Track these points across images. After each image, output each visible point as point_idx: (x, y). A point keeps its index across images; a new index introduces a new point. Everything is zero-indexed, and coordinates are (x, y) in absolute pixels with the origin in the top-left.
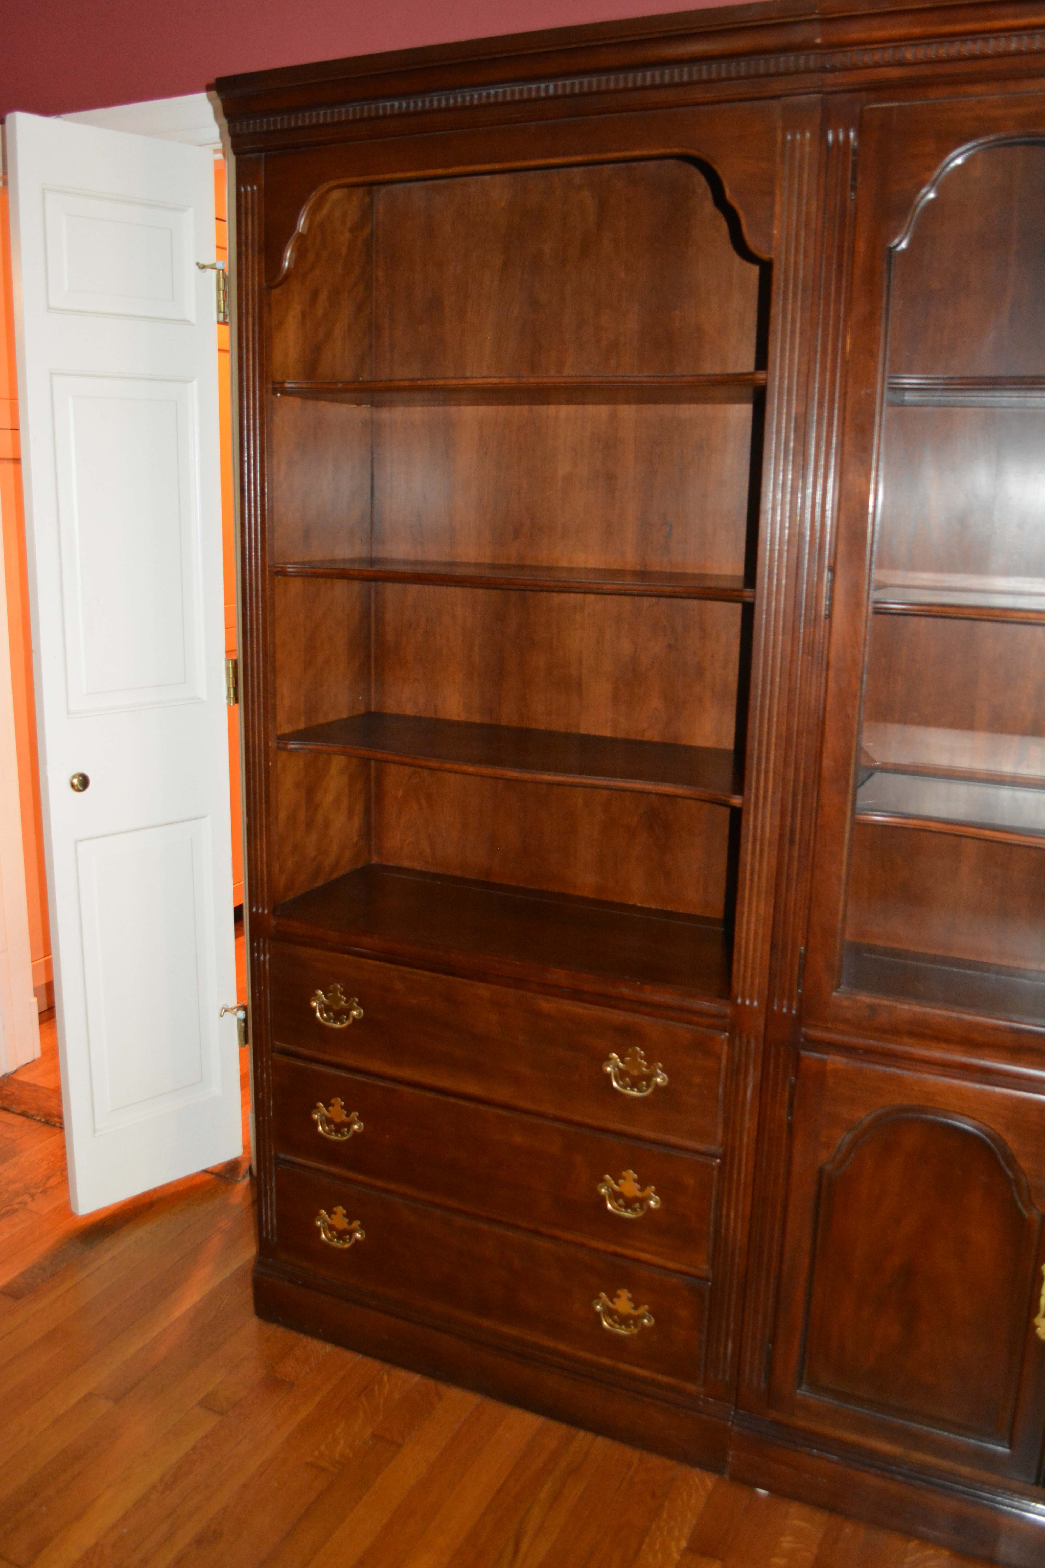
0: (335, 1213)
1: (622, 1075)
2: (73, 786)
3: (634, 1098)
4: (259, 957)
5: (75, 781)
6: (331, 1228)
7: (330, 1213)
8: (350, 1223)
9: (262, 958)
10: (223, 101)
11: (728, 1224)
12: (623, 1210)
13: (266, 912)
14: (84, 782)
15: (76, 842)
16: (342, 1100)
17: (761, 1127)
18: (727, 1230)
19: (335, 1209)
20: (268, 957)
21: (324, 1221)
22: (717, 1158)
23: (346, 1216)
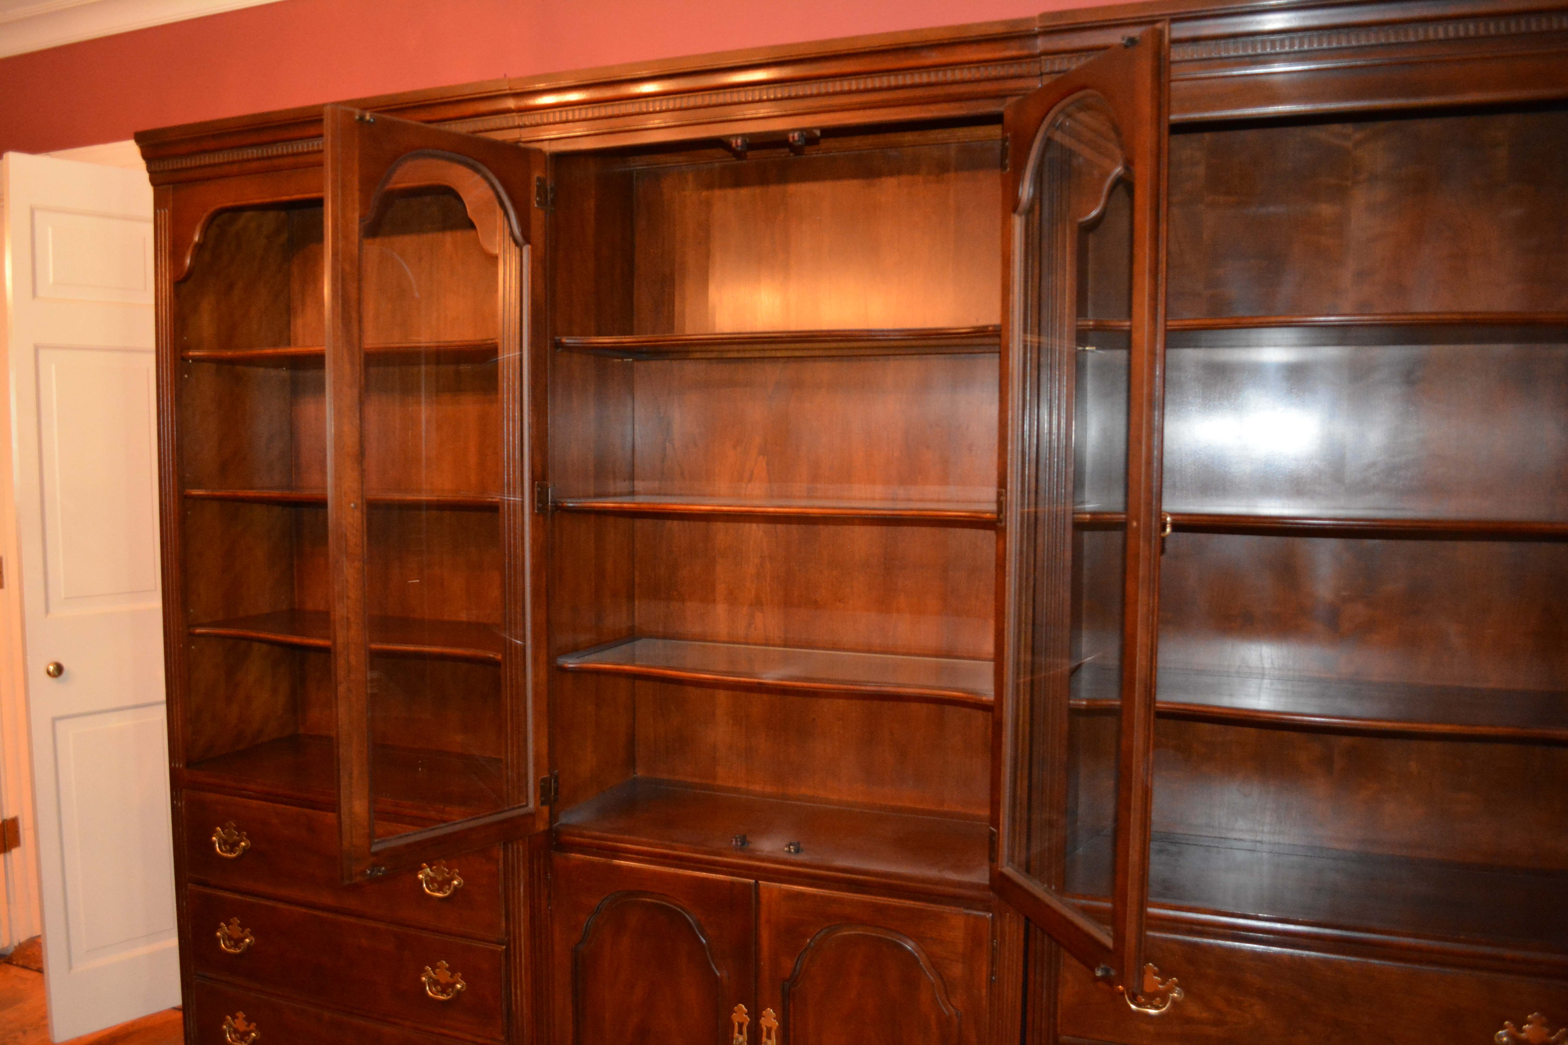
0: (237, 1018)
1: (431, 881)
2: (49, 673)
3: (440, 899)
4: (177, 803)
5: (51, 668)
6: (236, 1031)
7: (234, 1017)
8: (248, 1026)
9: (179, 804)
10: (142, 148)
11: (516, 1000)
12: (440, 994)
13: (181, 766)
14: (59, 669)
15: (55, 720)
16: (238, 919)
17: (532, 917)
18: (516, 1005)
19: (237, 1014)
20: (183, 803)
21: (230, 1026)
22: (503, 944)
23: (245, 1019)
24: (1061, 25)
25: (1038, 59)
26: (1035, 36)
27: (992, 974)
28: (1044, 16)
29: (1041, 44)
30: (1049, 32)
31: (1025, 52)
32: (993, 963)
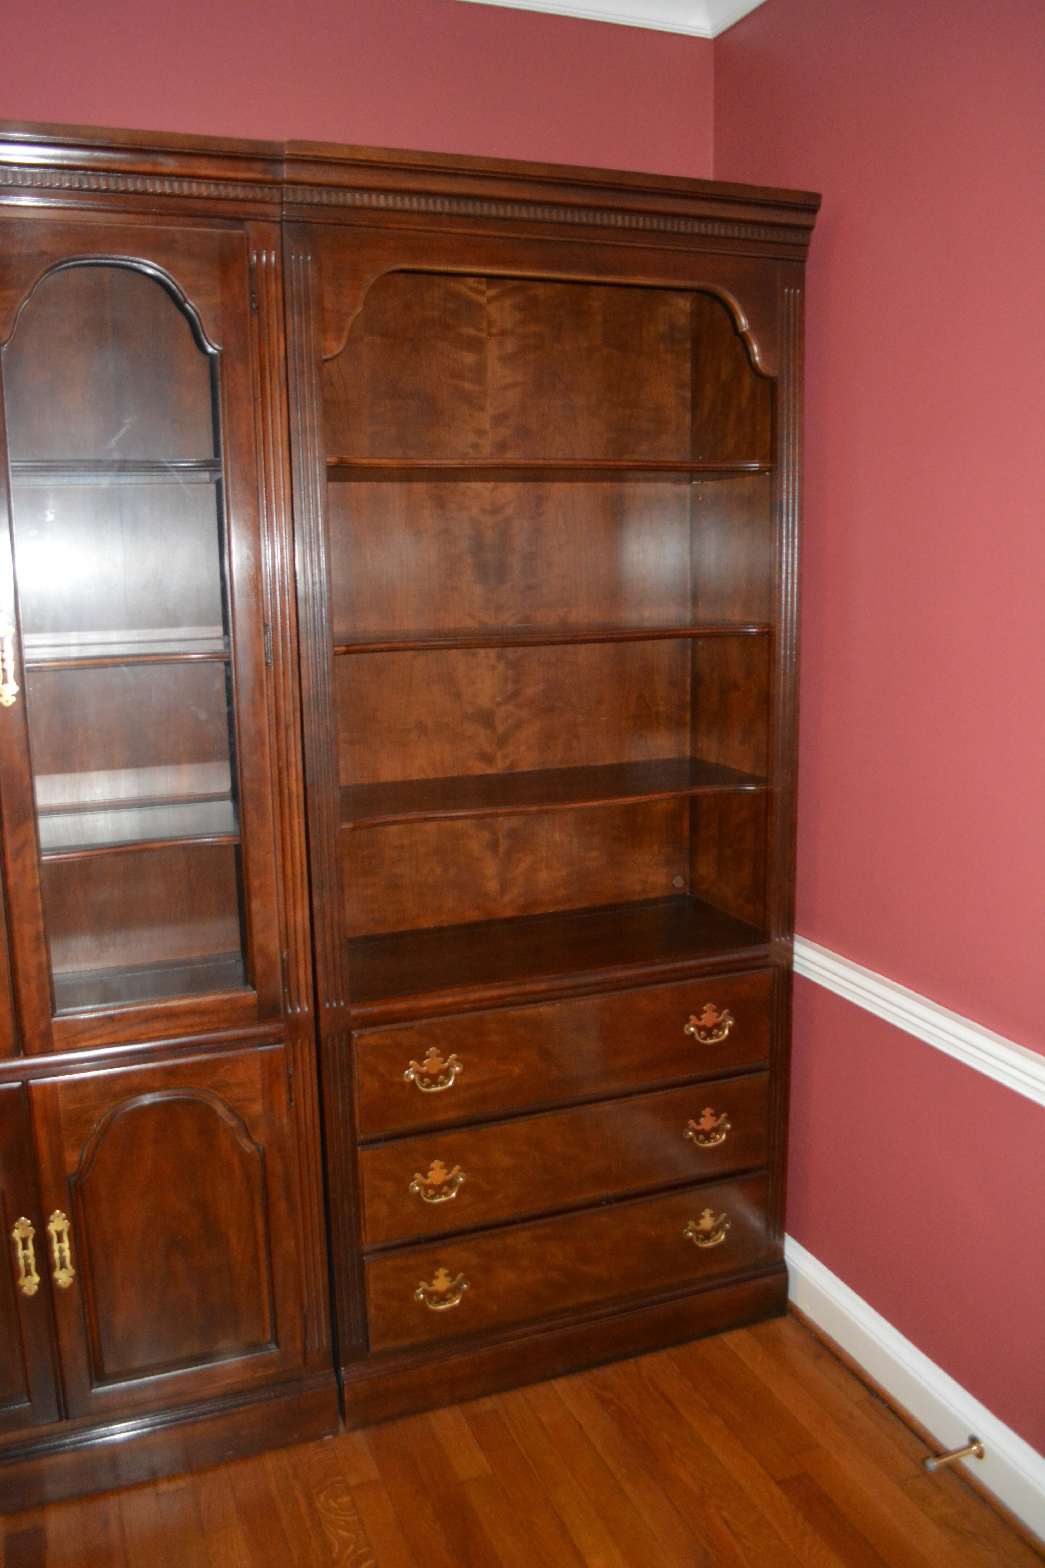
24: (307, 156)
25: (279, 186)
26: (281, 162)
27: (291, 1100)
28: (293, 143)
29: (286, 172)
30: (297, 161)
31: (269, 177)
32: (290, 1091)
